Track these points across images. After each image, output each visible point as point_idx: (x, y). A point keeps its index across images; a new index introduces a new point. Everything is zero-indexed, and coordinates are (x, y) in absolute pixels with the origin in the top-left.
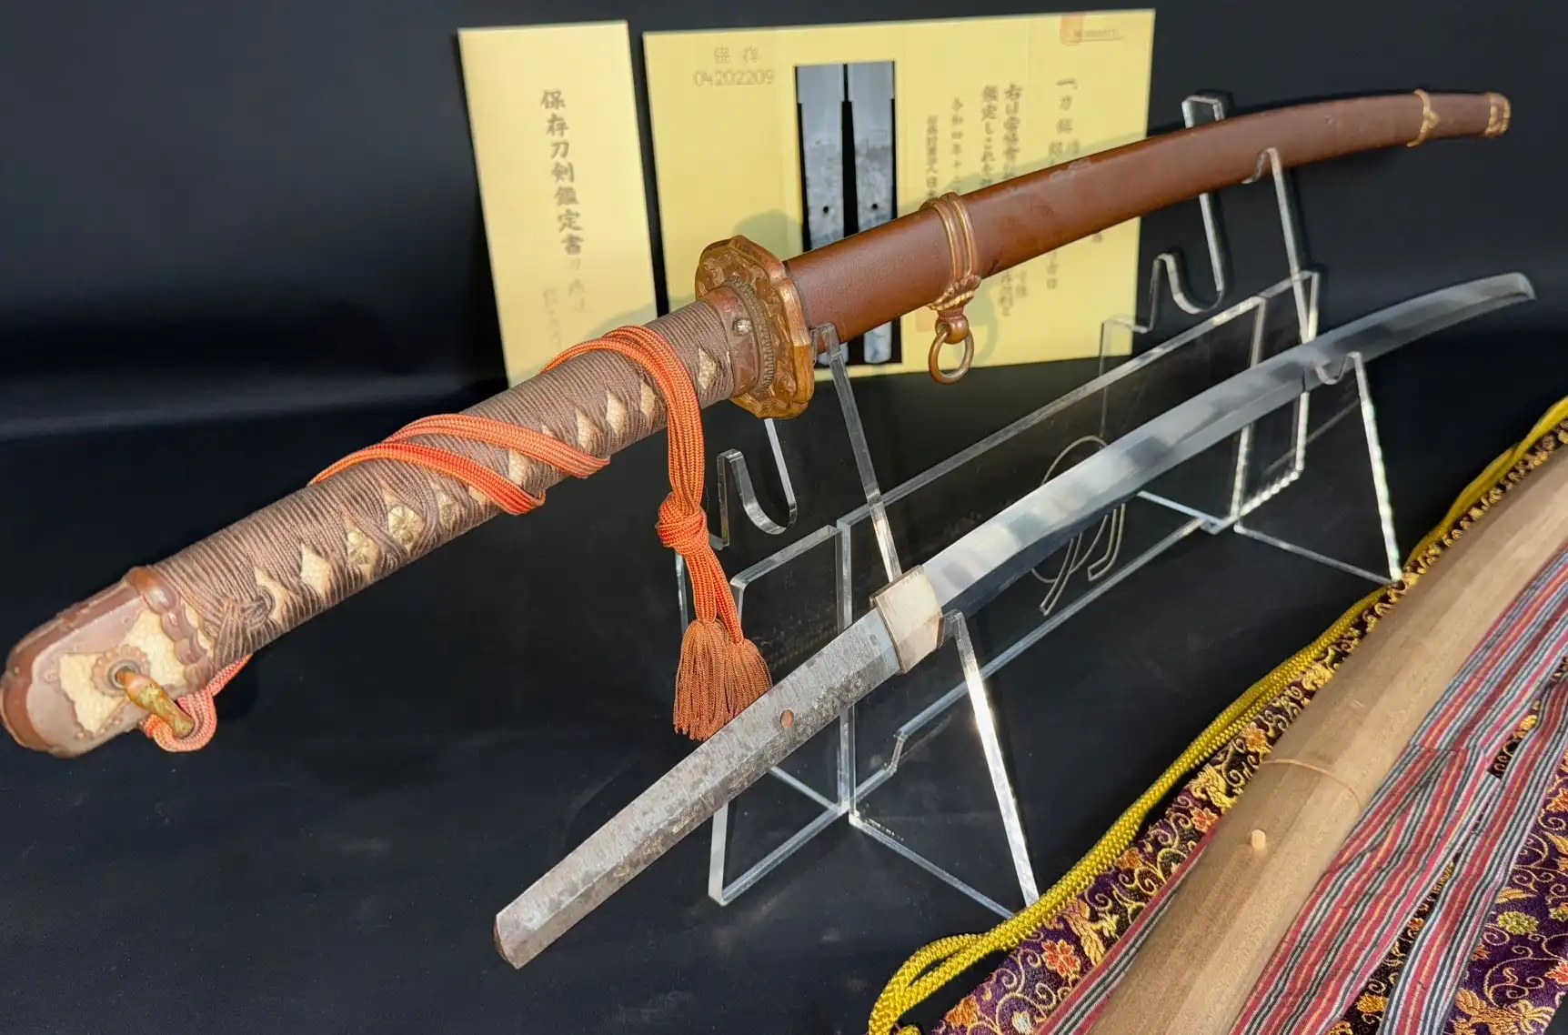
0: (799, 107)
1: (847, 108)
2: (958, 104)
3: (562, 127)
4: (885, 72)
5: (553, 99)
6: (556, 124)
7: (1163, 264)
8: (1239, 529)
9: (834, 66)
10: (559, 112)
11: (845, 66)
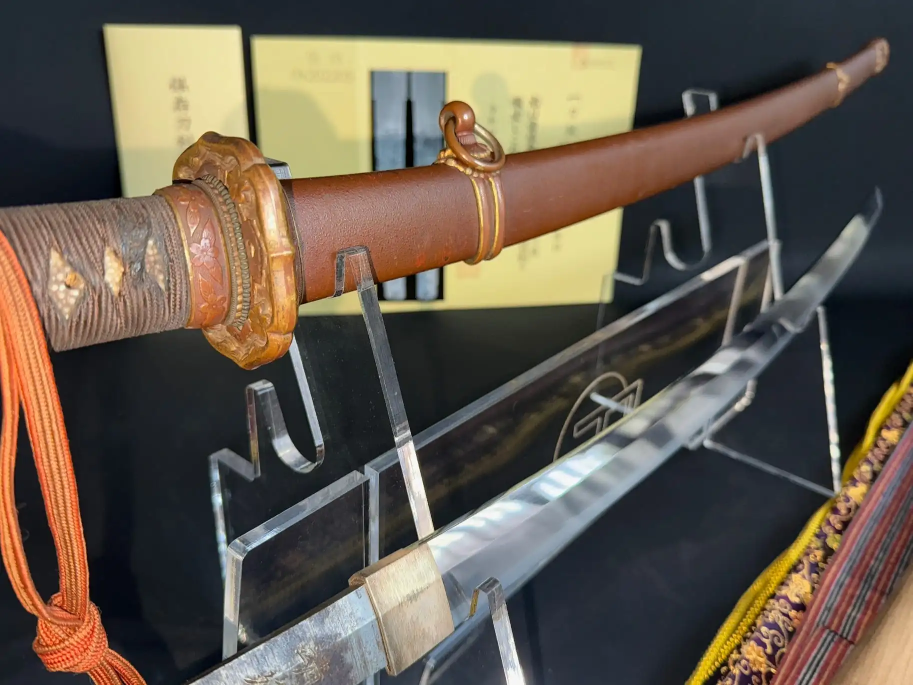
0: (373, 104)
1: (409, 106)
2: (493, 109)
3: (186, 107)
4: (439, 79)
5: (179, 84)
6: (181, 104)
7: (659, 229)
8: (708, 444)
9: (399, 73)
10: (184, 95)
11: (409, 75)
